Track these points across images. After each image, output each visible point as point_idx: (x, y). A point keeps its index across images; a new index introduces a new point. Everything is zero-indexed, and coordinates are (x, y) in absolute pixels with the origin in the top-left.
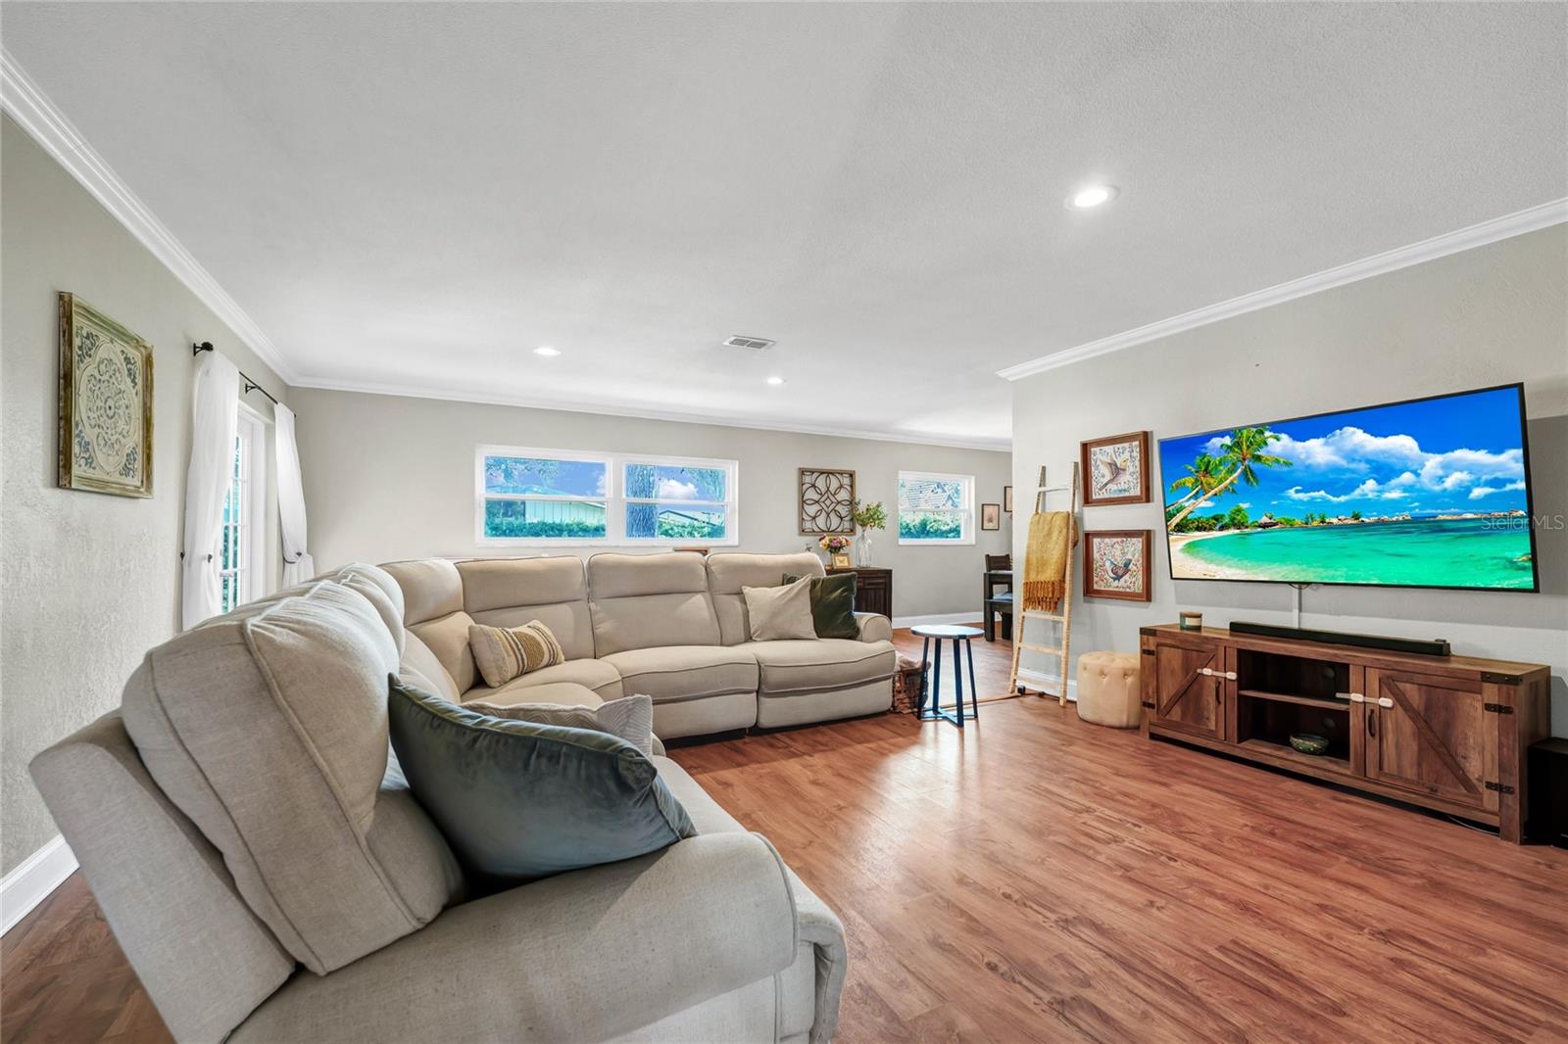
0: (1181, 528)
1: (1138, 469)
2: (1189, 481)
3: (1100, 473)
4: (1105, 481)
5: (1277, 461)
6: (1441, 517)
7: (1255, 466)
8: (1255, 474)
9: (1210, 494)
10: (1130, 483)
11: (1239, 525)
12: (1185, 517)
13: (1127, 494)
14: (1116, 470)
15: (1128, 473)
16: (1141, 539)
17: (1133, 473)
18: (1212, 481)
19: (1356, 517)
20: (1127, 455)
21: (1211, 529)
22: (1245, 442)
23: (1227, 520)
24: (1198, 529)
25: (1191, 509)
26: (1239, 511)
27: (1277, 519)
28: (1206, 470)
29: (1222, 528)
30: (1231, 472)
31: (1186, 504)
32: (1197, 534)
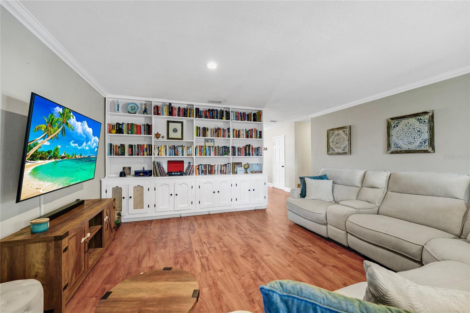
0: (33, 157)
2: (44, 126)
5: (71, 127)
7: (66, 127)
8: (65, 131)
9: (49, 138)
11: (55, 157)
12: (37, 150)
18: (52, 130)
19: (81, 156)
21: (46, 159)
22: (66, 112)
23: (52, 154)
24: (41, 158)
25: (40, 145)
26: (57, 149)
27: (66, 155)
28: (51, 123)
29: (50, 159)
30: (58, 128)
31: (39, 142)
32: (40, 161)
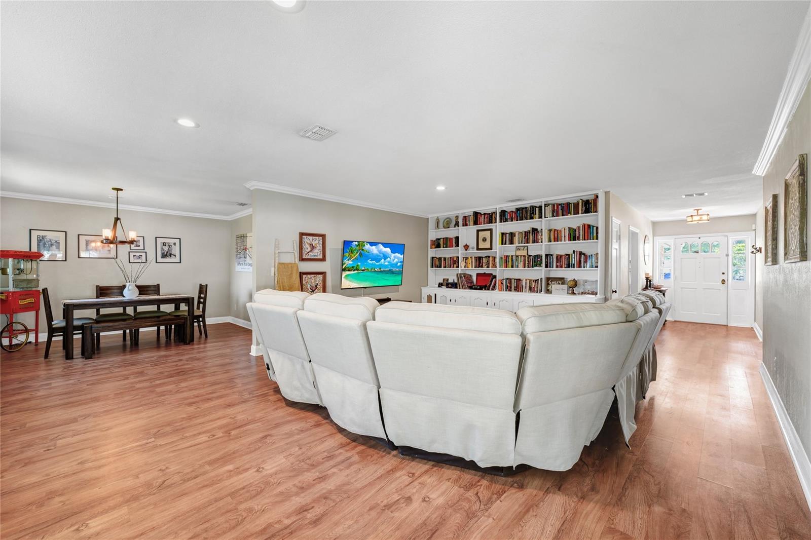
0: (344, 270)
1: (321, 248)
2: (348, 254)
3: (307, 248)
4: (308, 251)
5: (366, 251)
7: (362, 252)
8: (363, 255)
9: (352, 260)
10: (317, 253)
11: (357, 270)
12: (346, 266)
13: (316, 257)
14: (313, 247)
15: (317, 249)
16: (322, 275)
17: (319, 250)
18: (352, 255)
19: (380, 269)
20: (317, 242)
22: (361, 244)
23: (355, 268)
24: (349, 270)
25: (347, 264)
26: (358, 265)
27: (366, 268)
28: (351, 251)
29: (354, 270)
30: (357, 253)
31: (346, 262)
32: (348, 272)
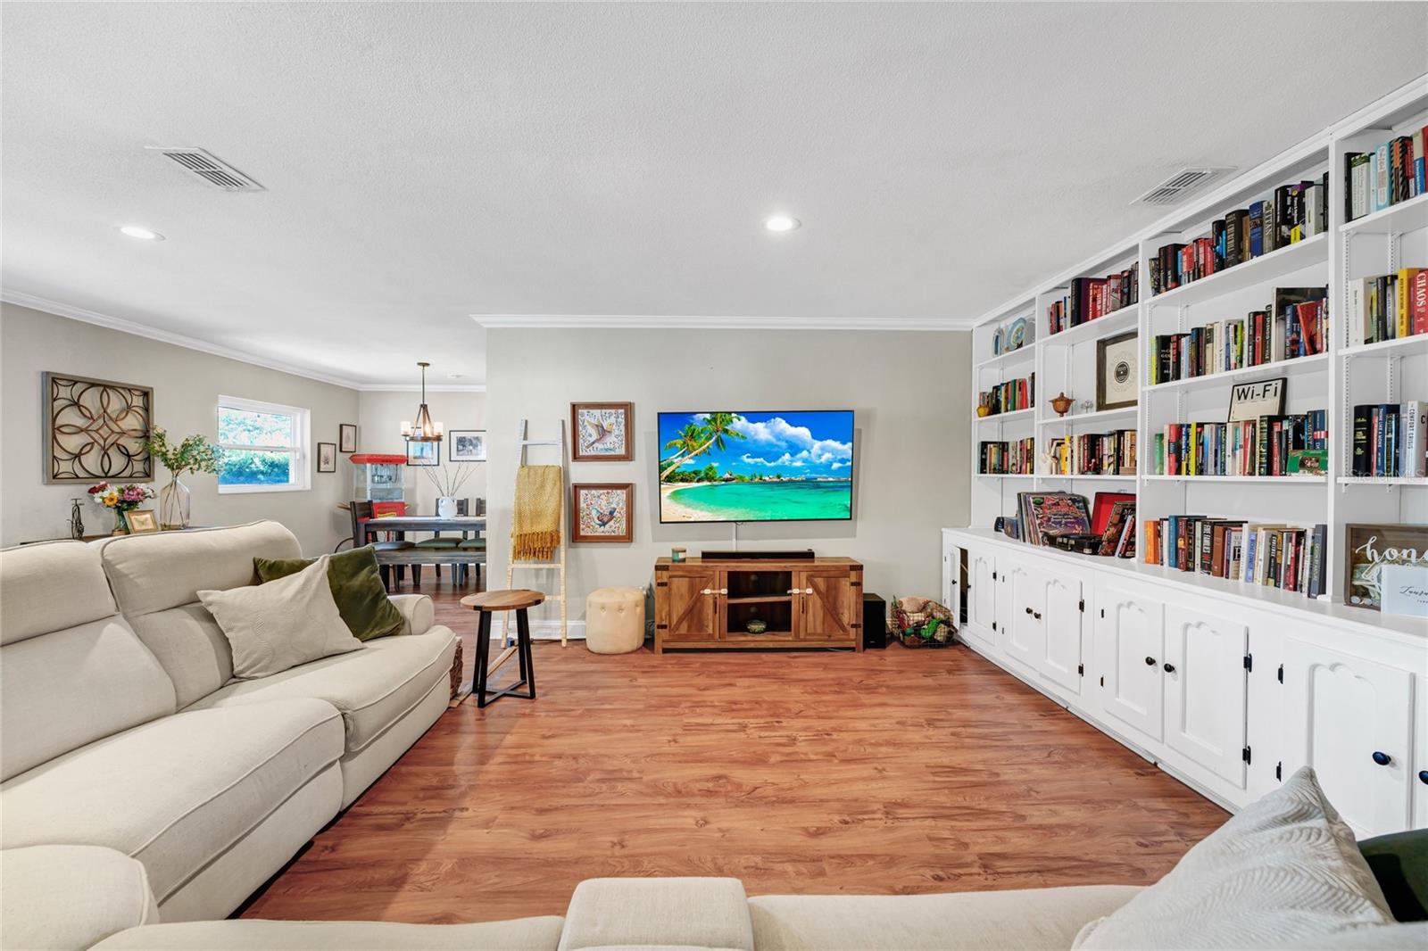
0: (670, 479)
1: (623, 433)
2: (679, 442)
3: (588, 433)
4: (592, 440)
5: (738, 435)
6: (819, 479)
7: (724, 436)
8: (724, 443)
9: (693, 454)
10: (615, 443)
11: (710, 479)
12: (674, 471)
13: (612, 453)
14: (603, 432)
15: (613, 435)
16: (625, 491)
17: (617, 436)
18: (695, 444)
19: (779, 477)
20: (613, 419)
21: (691, 481)
22: (719, 419)
23: (702, 475)
24: (683, 480)
25: (678, 464)
26: (711, 468)
27: (734, 475)
28: (692, 435)
29: (699, 481)
30: (708, 439)
31: (675, 461)
32: (681, 484)
